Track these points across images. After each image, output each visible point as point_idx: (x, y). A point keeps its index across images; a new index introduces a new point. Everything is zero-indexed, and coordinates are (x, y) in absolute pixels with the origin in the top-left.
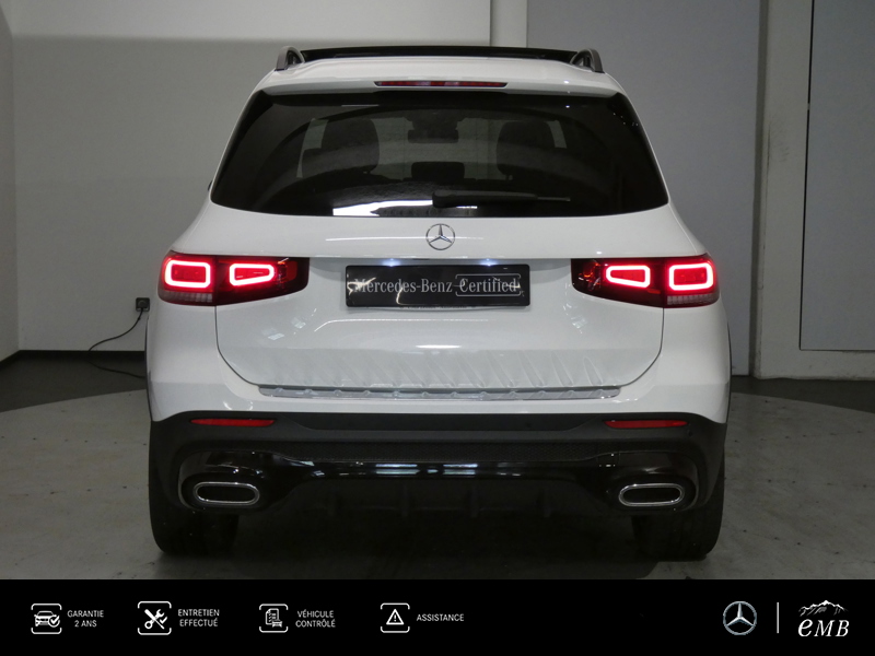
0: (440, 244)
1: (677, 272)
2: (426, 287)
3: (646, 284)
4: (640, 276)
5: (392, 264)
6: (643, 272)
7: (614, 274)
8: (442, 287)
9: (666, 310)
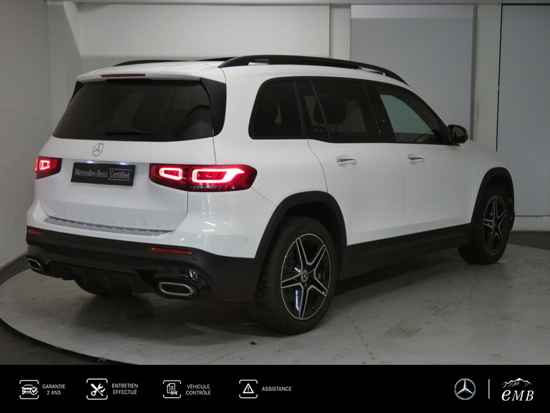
0: (97, 153)
1: (199, 173)
2: (99, 174)
3: (179, 178)
4: (176, 174)
5: (90, 162)
6: (178, 172)
7: (166, 172)
8: (104, 175)
9: (190, 193)
